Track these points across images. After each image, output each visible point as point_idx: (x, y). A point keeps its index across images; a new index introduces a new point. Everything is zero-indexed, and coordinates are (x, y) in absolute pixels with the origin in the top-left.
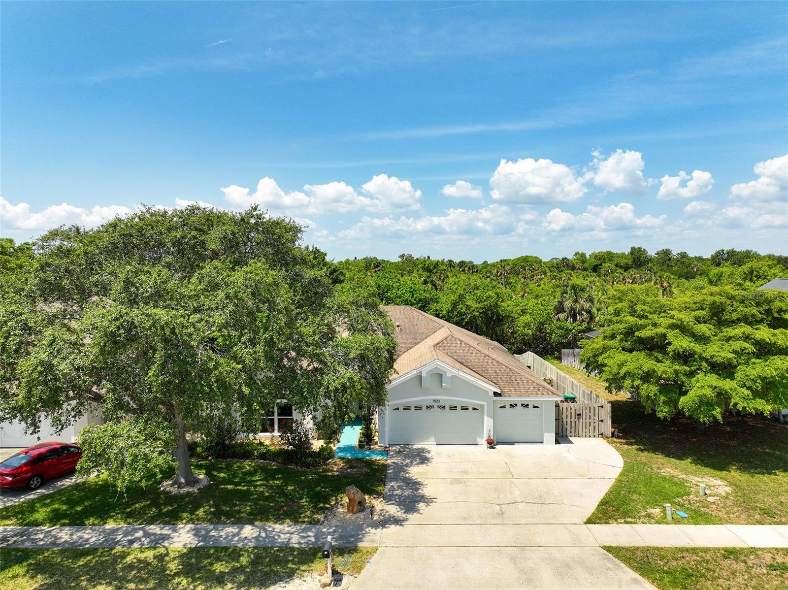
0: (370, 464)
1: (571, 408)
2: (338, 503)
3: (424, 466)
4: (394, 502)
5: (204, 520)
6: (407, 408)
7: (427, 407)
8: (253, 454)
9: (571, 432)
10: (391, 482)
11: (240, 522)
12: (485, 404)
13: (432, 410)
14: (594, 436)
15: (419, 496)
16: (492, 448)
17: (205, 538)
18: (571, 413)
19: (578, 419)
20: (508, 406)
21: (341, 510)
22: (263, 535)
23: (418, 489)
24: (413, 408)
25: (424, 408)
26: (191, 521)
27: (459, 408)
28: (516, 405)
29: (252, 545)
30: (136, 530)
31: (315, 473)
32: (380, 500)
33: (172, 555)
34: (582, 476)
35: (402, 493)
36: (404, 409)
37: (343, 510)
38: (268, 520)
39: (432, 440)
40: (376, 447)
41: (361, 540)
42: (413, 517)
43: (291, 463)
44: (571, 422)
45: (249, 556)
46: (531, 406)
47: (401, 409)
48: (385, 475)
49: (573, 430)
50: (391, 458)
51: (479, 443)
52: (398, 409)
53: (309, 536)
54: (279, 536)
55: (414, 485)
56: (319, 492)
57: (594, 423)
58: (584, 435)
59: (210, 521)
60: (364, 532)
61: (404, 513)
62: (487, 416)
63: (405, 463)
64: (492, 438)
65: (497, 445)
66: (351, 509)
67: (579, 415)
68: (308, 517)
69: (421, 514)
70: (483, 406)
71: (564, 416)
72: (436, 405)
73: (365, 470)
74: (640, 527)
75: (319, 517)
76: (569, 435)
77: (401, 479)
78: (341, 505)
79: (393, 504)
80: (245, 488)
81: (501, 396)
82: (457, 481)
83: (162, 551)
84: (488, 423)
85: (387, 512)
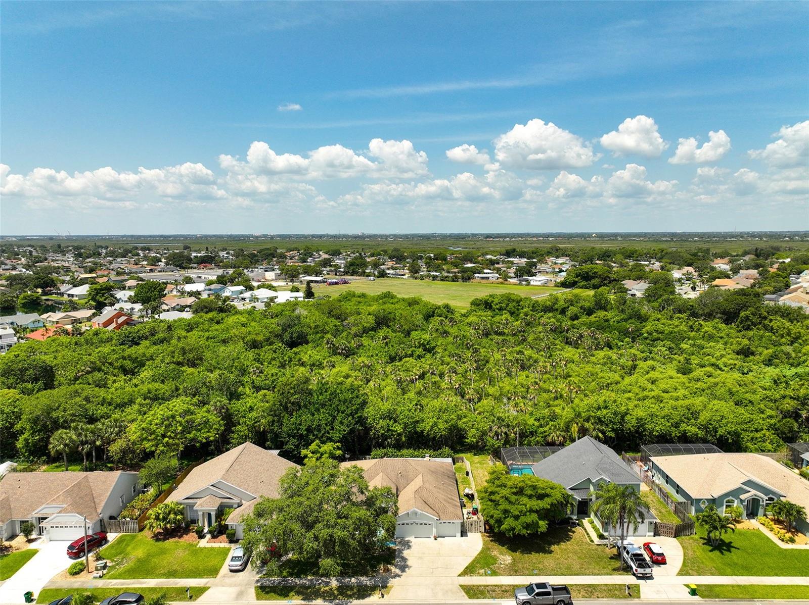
0: (389, 549)
2: (380, 568)
3: (409, 550)
10: (397, 558)
13: (413, 525)
14: (476, 532)
15: (406, 565)
18: (468, 524)
19: (471, 526)
22: (358, 581)
23: (406, 562)
24: (405, 524)
25: (410, 524)
26: (334, 576)
27: (423, 524)
28: (446, 522)
29: (356, 585)
30: (318, 580)
32: (393, 567)
35: (401, 564)
37: (381, 571)
38: (358, 575)
39: (413, 535)
41: (388, 583)
44: (467, 528)
45: (356, 589)
47: (401, 524)
48: (395, 555)
49: (469, 530)
50: (397, 546)
51: (430, 538)
53: (372, 582)
54: (363, 582)
56: (373, 563)
57: (477, 527)
58: (473, 533)
59: (340, 576)
60: (389, 580)
61: (401, 572)
62: (434, 528)
63: (402, 549)
64: (436, 536)
65: (438, 538)
66: (384, 570)
68: (371, 574)
69: (407, 573)
70: (432, 524)
71: (465, 526)
74: (474, 578)
75: (374, 574)
76: (466, 532)
77: (400, 557)
79: (398, 569)
81: (439, 520)
82: (420, 558)
83: (330, 587)
85: (396, 572)
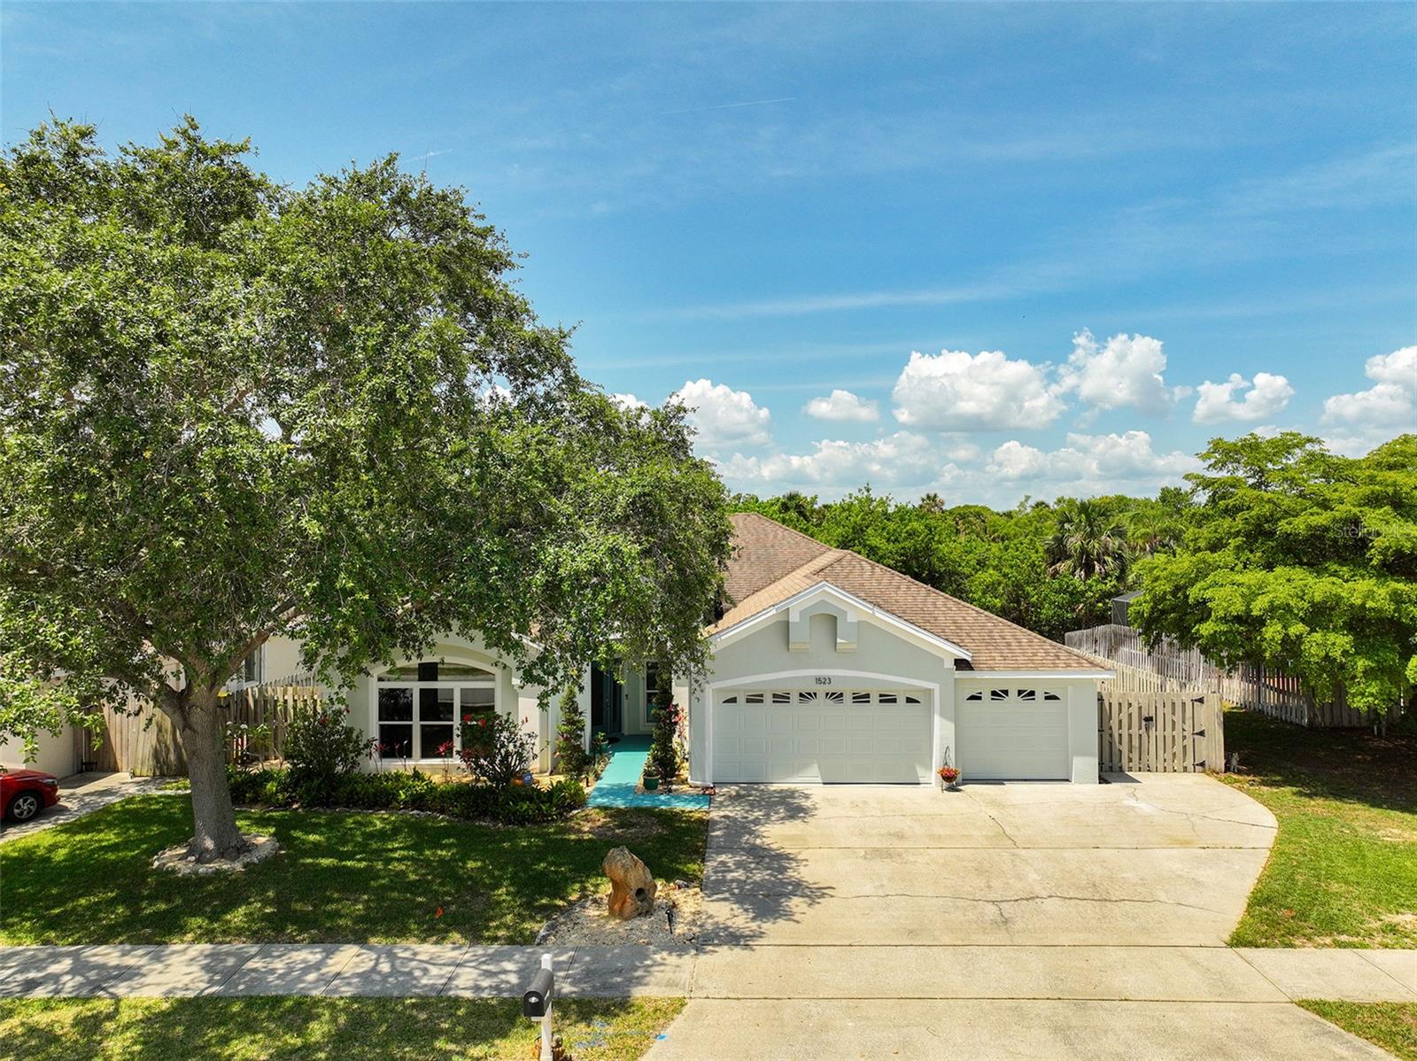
0: (669, 818)
1: (1130, 705)
2: (587, 896)
3: (798, 822)
4: (727, 895)
5: (239, 932)
6: (755, 699)
7: (801, 695)
8: (395, 796)
9: (1130, 760)
10: (719, 853)
11: (330, 935)
12: (935, 687)
13: (813, 702)
14: (1185, 769)
15: (790, 884)
16: (953, 789)
17: (229, 976)
18: (1130, 715)
19: (1147, 729)
20: (987, 696)
21: (592, 912)
22: (385, 967)
23: (786, 869)
24: (768, 699)
25: (795, 698)
26: (209, 935)
27: (875, 699)
28: (1006, 692)
29: (348, 991)
30: (55, 957)
31: (537, 836)
32: (691, 891)
33: (124, 1017)
34: (1185, 843)
35: (748, 878)
36: (748, 701)
37: (597, 913)
38: (403, 933)
39: (813, 773)
40: (685, 787)
41: (639, 981)
42: (774, 929)
43: (483, 814)
44: (1130, 735)
45: (334, 1020)
46: (1039, 696)
47: (741, 700)
48: (705, 841)
49: (1135, 756)
50: (719, 808)
51: (921, 780)
52: (733, 700)
53: (505, 972)
54: (425, 971)
55: (776, 860)
56: (543, 873)
57: (1184, 737)
58: (1161, 767)
59: (256, 937)
60: (649, 962)
61: (754, 919)
62: (942, 715)
63: (751, 818)
64: (952, 766)
65: (963, 784)
66: (617, 907)
67: (1149, 719)
68: (508, 928)
69: (798, 922)
70: (929, 692)
71: (1114, 723)
72: (821, 690)
73: (658, 830)
74: (1380, 957)
75: (536, 927)
76: (1125, 767)
77: (743, 849)
78: (595, 901)
79: (725, 899)
80: (363, 864)
81: (972, 669)
82: (878, 853)
83: (103, 1005)
84: (942, 731)
85: (710, 917)
